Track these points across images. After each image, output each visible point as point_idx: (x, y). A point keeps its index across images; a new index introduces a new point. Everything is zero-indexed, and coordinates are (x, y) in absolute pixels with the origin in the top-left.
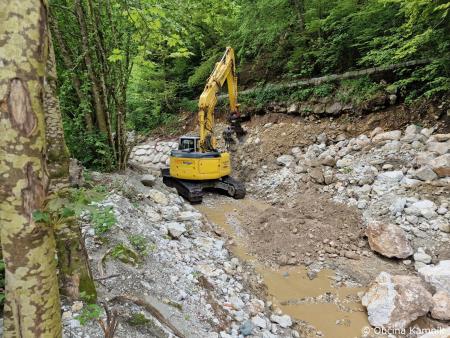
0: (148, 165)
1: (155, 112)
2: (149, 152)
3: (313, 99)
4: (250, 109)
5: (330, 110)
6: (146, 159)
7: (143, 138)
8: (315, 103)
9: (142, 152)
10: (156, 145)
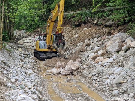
0: (29, 48)
1: (36, 20)
2: (31, 41)
3: (103, 18)
4: (80, 21)
5: (108, 23)
6: (29, 44)
7: (30, 34)
8: (104, 20)
9: (28, 41)
10: (34, 38)
